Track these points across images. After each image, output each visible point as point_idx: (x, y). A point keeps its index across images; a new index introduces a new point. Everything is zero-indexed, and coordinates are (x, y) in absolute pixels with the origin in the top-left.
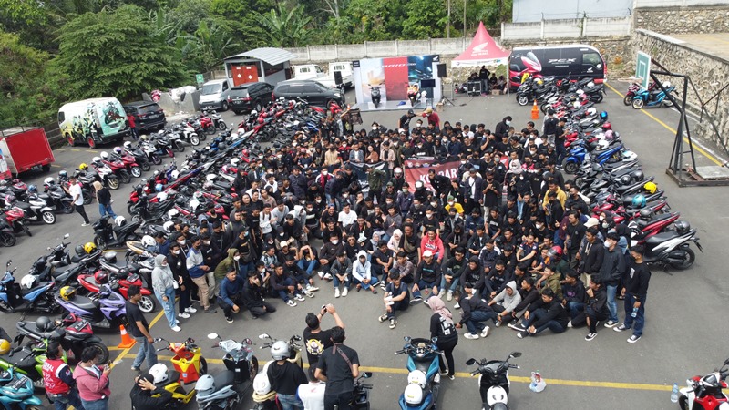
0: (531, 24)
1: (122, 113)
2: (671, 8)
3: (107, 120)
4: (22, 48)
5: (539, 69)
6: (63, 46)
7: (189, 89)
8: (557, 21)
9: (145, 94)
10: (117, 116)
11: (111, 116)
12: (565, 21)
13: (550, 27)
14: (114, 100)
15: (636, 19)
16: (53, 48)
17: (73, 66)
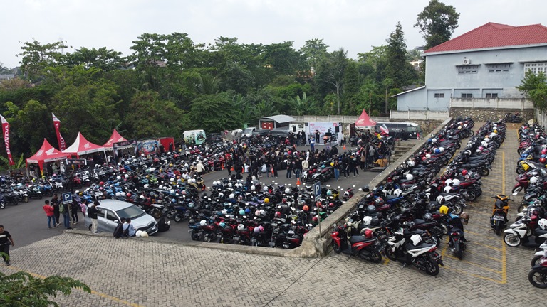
0: (404, 112)
1: (204, 136)
2: (467, 108)
3: (198, 138)
4: (175, 108)
5: (388, 133)
6: (192, 109)
7: (240, 130)
8: (415, 111)
9: (222, 132)
10: (202, 137)
11: (200, 137)
12: (419, 111)
13: (412, 114)
14: (202, 131)
15: (450, 113)
16: (188, 109)
17: (194, 117)
